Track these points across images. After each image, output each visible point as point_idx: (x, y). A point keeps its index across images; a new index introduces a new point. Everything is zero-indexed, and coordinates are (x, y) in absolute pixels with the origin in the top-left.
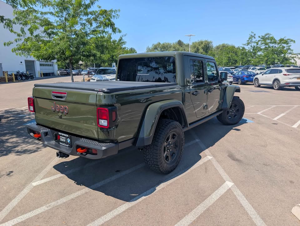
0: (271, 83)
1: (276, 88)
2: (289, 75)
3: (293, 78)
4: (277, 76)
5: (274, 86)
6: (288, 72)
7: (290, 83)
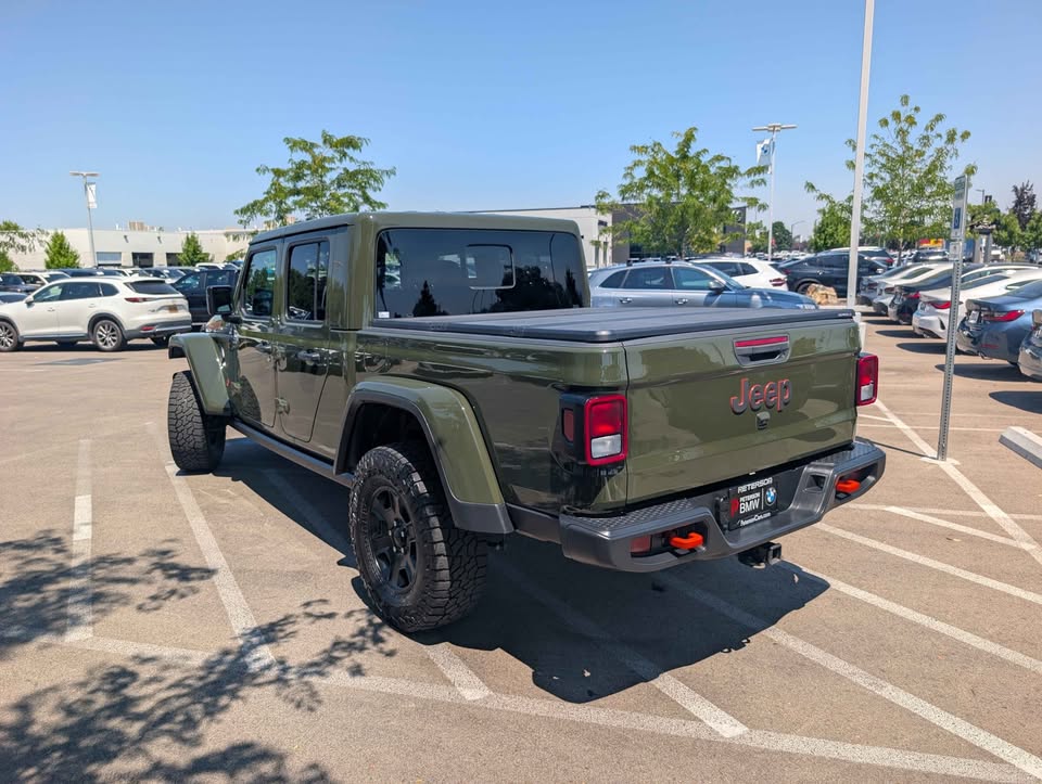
0: (82, 329)
1: (109, 347)
2: (145, 300)
3: (160, 309)
4: (102, 304)
5: (98, 339)
6: (138, 291)
7: (153, 325)
